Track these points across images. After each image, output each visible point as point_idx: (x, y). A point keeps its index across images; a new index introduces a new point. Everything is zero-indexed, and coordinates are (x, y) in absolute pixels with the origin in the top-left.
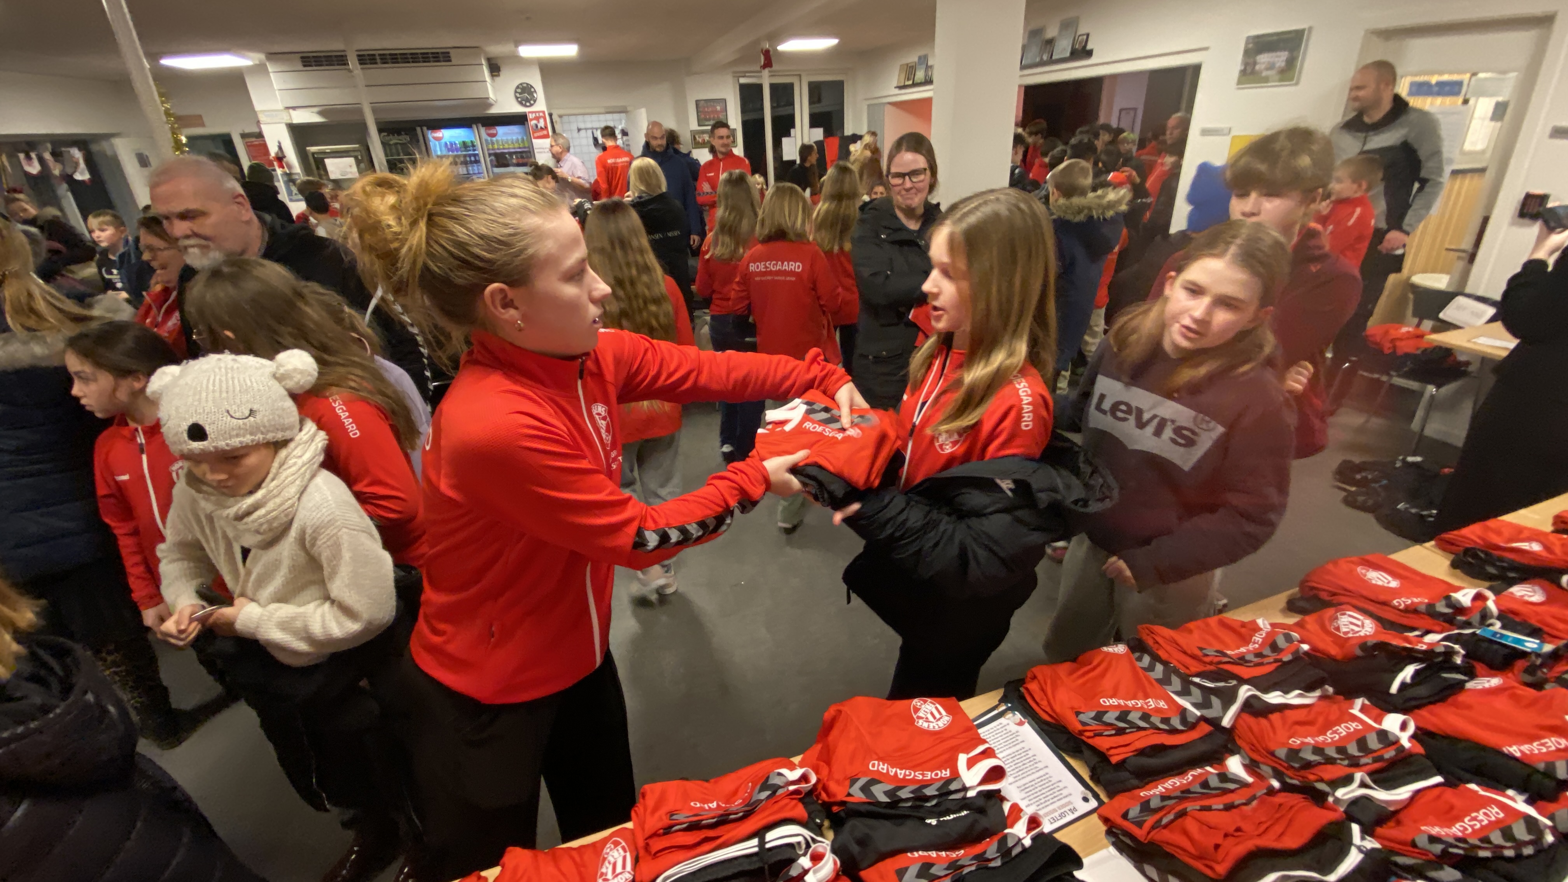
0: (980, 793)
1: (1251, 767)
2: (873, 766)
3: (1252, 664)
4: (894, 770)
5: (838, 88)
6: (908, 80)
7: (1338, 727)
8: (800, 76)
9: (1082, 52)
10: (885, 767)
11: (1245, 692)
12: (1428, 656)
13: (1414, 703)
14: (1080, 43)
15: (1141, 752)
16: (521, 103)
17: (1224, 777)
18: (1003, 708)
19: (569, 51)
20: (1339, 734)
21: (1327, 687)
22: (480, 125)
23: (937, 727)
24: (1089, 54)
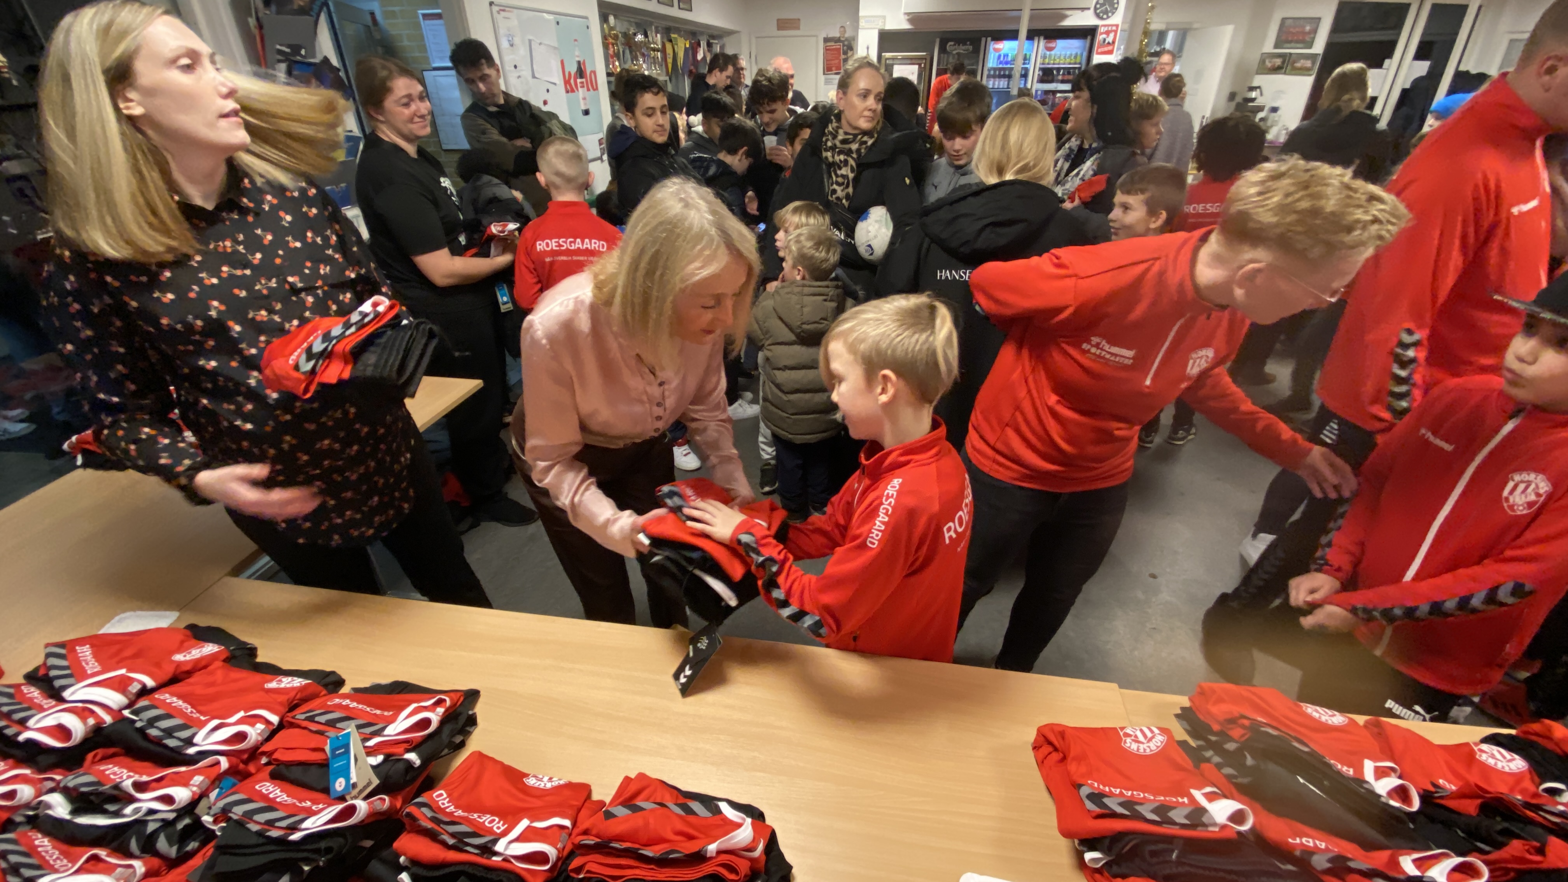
16: (1097, 15)
22: (1042, 38)
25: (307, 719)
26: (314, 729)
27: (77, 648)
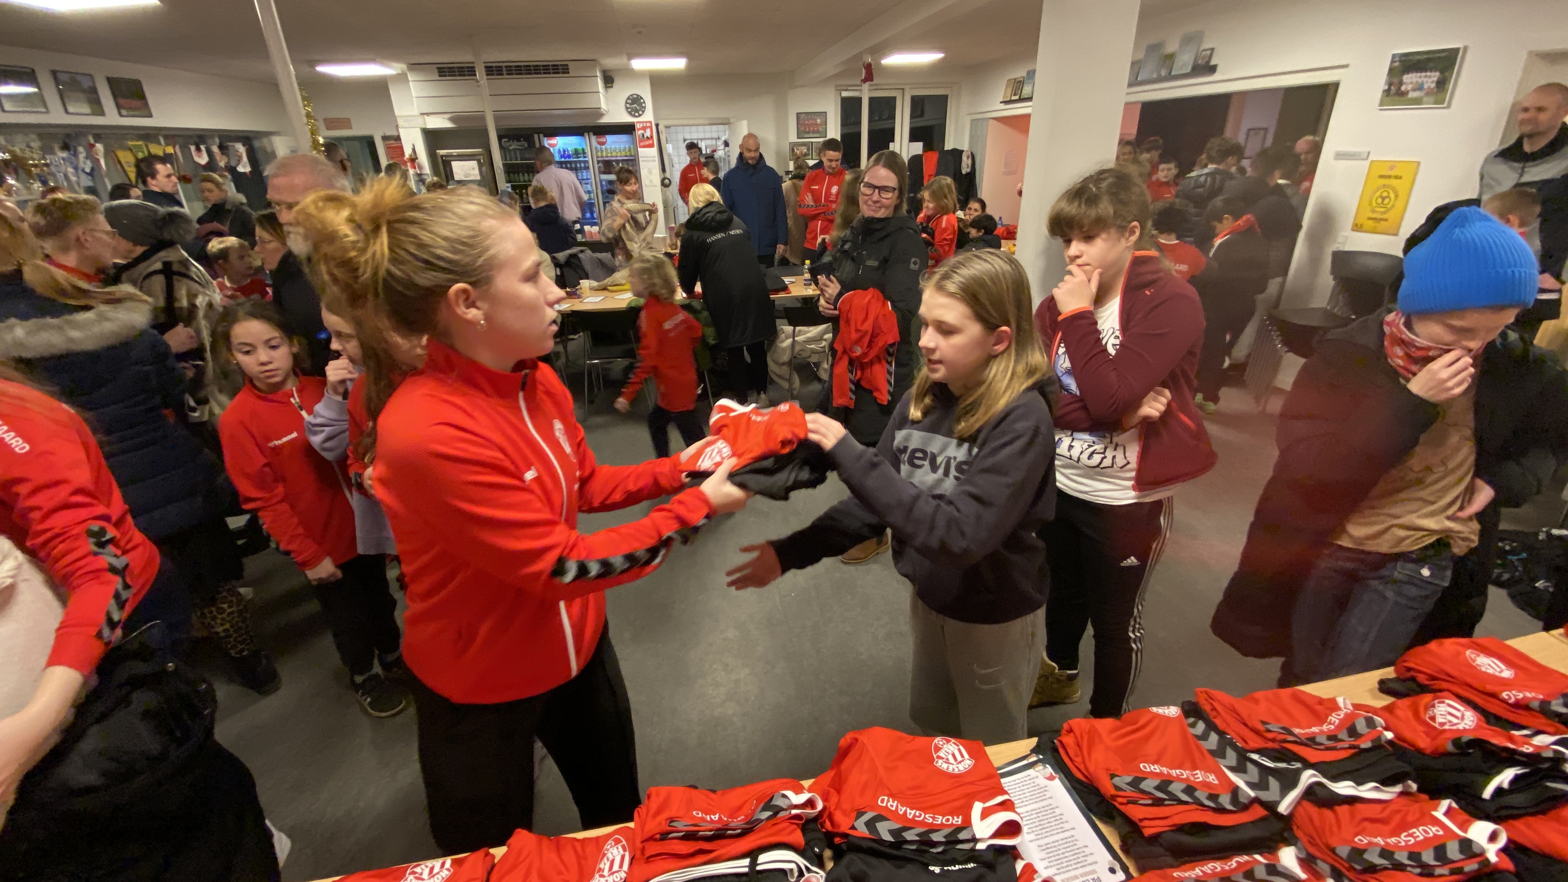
0: (990, 847)
1: (1306, 862)
2: (882, 801)
3: (1322, 747)
4: (904, 809)
5: (942, 101)
6: (1015, 95)
7: (1414, 830)
8: (903, 89)
9: (1205, 68)
10: (895, 805)
11: (1308, 777)
12: (1532, 760)
13: (1509, 812)
14: (1203, 58)
15: (1180, 829)
16: (630, 113)
17: (1273, 869)
18: (1033, 759)
19: (678, 64)
20: (1415, 838)
21: (1410, 782)
22: (591, 134)
23: (956, 770)
24: (1212, 69)
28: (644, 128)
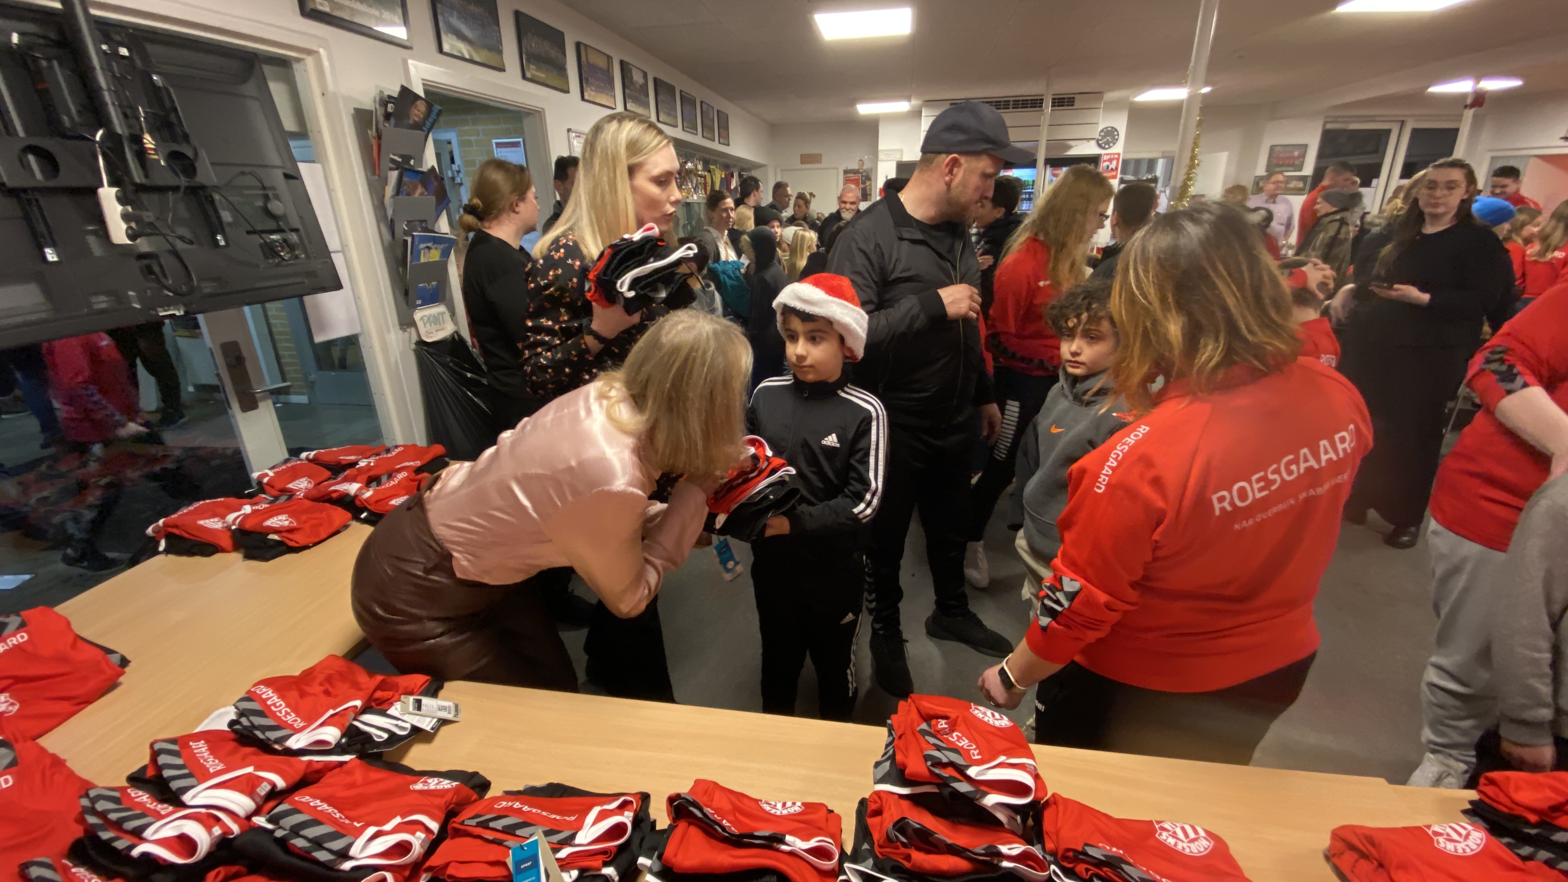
22: (1049, 166)
25: (479, 825)
26: (491, 838)
27: (191, 743)
28: (1110, 160)
